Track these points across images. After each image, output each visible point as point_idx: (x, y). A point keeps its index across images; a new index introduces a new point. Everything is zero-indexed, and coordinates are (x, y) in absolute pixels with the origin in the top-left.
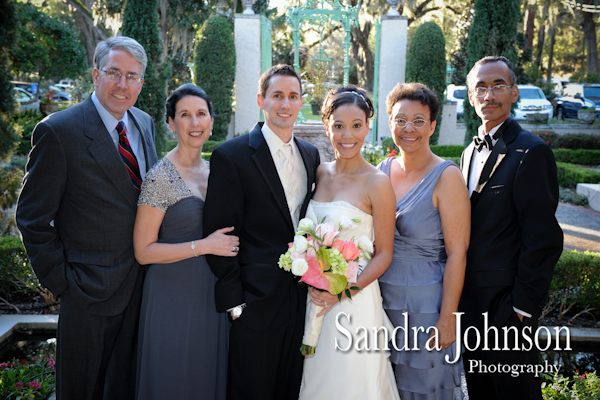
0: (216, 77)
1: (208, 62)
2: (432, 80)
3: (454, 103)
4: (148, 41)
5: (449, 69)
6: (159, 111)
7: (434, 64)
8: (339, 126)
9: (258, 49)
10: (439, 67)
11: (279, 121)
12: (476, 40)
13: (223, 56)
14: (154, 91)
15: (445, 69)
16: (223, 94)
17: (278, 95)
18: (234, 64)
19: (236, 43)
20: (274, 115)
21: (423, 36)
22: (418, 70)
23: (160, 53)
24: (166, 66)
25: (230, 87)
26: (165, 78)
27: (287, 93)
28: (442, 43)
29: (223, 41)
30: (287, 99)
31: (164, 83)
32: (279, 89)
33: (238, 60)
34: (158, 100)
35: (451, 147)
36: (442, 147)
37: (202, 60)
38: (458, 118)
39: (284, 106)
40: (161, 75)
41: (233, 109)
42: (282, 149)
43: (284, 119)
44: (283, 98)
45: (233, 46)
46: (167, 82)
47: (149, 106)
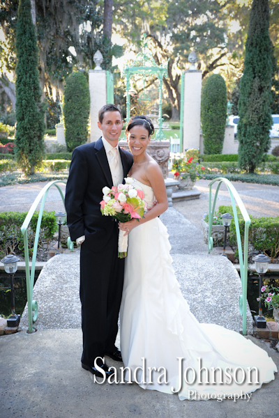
0: (78, 112)
1: (72, 102)
2: (218, 112)
3: (232, 127)
4: (32, 88)
5: (229, 105)
6: (40, 134)
7: (219, 101)
8: (133, 137)
9: (105, 93)
10: (222, 104)
11: (111, 137)
12: (245, 85)
13: (82, 97)
14: (37, 120)
15: (226, 104)
16: (82, 122)
17: (109, 122)
18: (89, 102)
19: (90, 89)
20: (108, 134)
21: (211, 83)
22: (209, 105)
23: (40, 96)
24: (44, 104)
25: (87, 118)
26: (44, 112)
27: (114, 121)
28: (224, 88)
29: (81, 88)
30: (114, 124)
31: (43, 115)
32: (110, 119)
33: (92, 100)
34: (40, 126)
35: (230, 156)
36: (225, 156)
37: (68, 100)
38: (235, 136)
39: (113, 129)
40: (41, 110)
41: (89, 132)
42: (112, 151)
43: (114, 136)
44: (112, 124)
45: (88, 91)
46: (45, 115)
47: (34, 131)
